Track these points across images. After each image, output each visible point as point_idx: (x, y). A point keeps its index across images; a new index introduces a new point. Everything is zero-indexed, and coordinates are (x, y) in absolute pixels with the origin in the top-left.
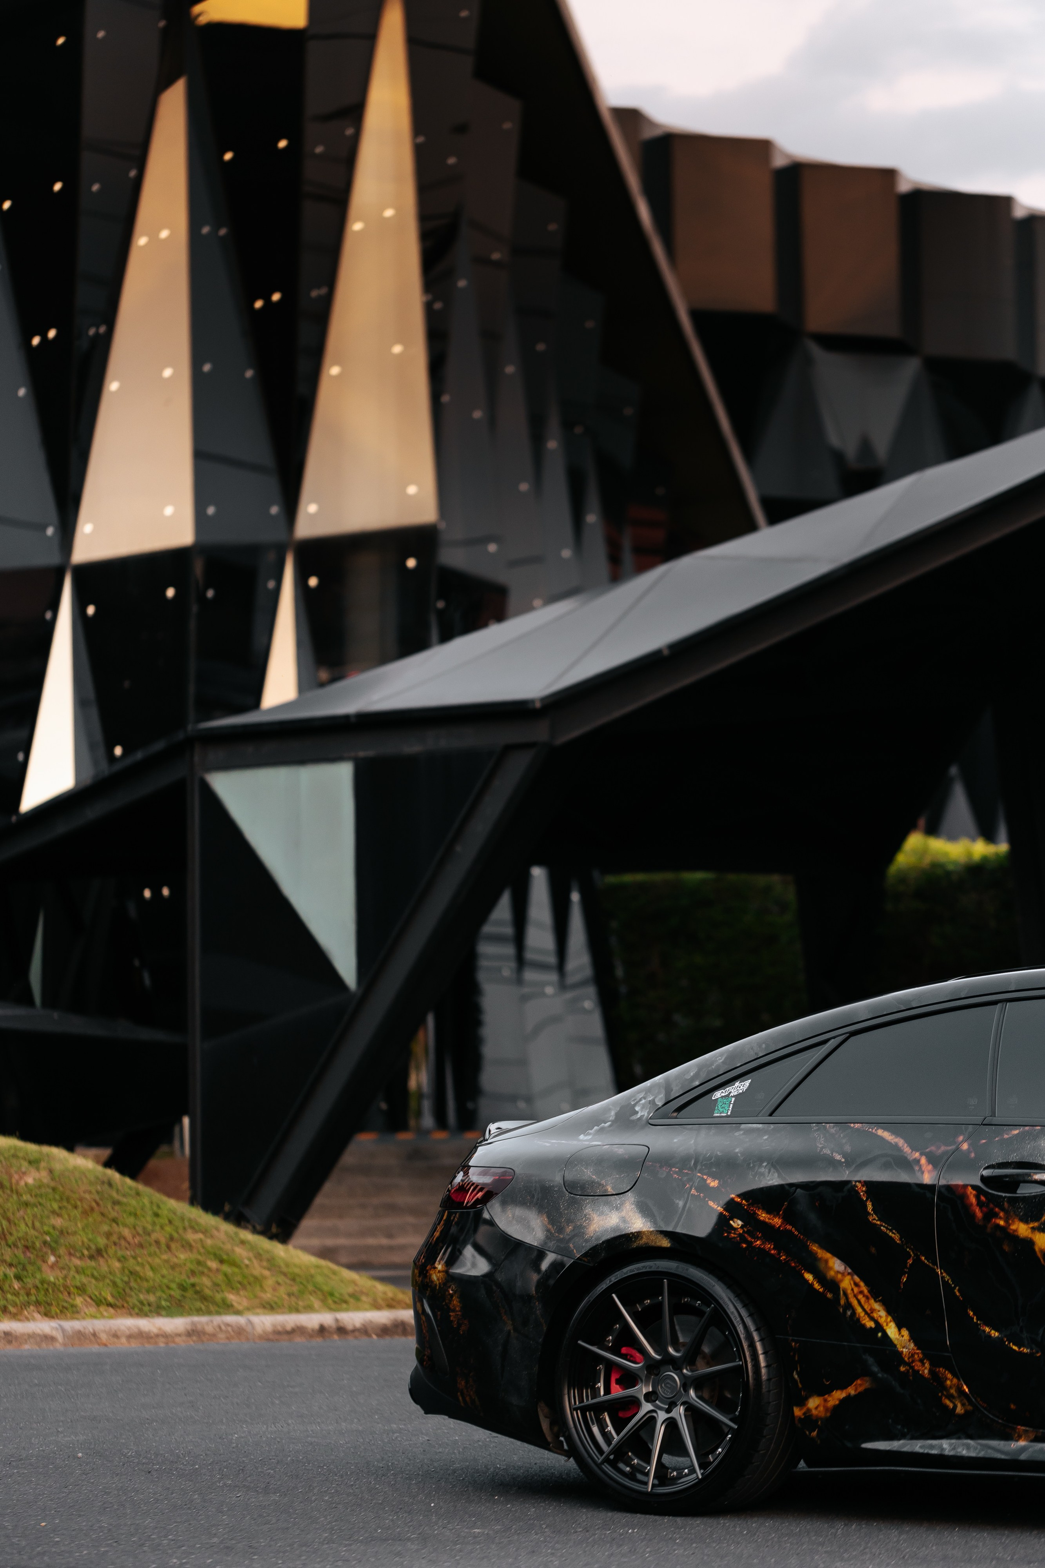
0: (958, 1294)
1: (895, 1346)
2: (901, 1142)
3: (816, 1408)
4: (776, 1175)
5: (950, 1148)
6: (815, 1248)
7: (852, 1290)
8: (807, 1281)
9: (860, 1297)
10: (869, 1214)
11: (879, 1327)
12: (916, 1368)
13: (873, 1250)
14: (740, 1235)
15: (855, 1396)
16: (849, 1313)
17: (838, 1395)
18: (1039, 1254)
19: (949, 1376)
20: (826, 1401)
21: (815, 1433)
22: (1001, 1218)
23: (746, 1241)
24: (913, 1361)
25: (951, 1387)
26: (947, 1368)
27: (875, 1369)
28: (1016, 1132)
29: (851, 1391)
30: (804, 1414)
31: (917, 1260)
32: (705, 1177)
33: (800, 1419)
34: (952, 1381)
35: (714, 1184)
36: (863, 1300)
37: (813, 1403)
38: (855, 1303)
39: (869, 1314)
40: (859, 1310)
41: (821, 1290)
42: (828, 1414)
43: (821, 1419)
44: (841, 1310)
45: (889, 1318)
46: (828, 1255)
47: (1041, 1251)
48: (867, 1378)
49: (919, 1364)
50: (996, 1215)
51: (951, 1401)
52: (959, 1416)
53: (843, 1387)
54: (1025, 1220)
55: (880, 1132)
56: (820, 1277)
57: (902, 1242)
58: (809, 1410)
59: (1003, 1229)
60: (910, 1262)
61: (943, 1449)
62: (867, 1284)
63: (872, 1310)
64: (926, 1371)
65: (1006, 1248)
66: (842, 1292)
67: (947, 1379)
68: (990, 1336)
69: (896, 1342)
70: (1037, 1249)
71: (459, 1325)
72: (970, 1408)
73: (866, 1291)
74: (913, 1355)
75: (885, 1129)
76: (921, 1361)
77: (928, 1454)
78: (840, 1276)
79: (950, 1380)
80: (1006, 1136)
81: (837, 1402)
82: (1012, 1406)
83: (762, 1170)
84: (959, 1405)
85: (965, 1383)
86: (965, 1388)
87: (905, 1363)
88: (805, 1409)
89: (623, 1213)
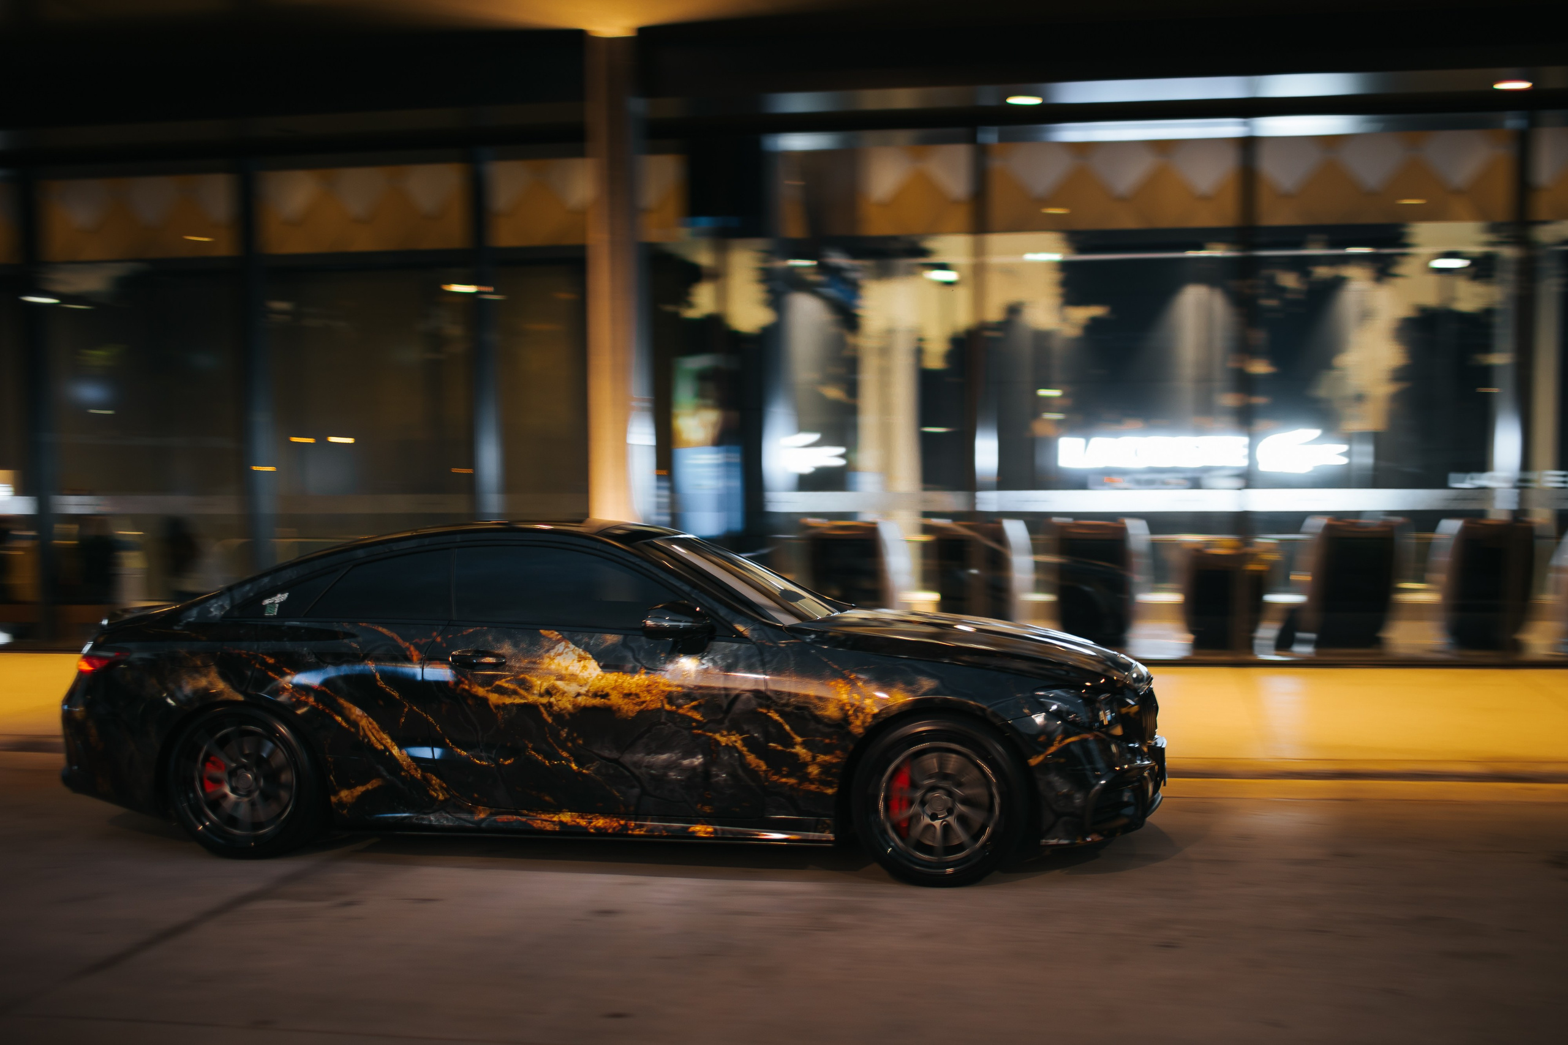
0: (439, 729)
1: (398, 760)
2: (395, 636)
3: (346, 796)
5: (429, 640)
6: (342, 701)
7: (368, 726)
8: (336, 721)
9: (373, 731)
10: (378, 681)
11: (387, 749)
12: (412, 773)
13: (381, 703)
14: (292, 693)
15: (372, 789)
16: (366, 740)
17: (360, 789)
18: (492, 707)
19: (434, 778)
20: (352, 792)
21: (345, 812)
22: (466, 684)
24: (410, 770)
25: (435, 784)
26: (431, 772)
27: (385, 773)
28: (471, 630)
29: (369, 786)
30: (338, 800)
31: (411, 709)
32: (265, 657)
33: (335, 803)
34: (436, 781)
35: (272, 662)
36: (375, 733)
37: (344, 794)
38: (370, 734)
39: (380, 741)
40: (373, 738)
41: (347, 727)
42: (354, 800)
43: (349, 803)
44: (361, 739)
45: (394, 744)
46: (351, 705)
47: (493, 704)
48: (379, 779)
49: (414, 771)
50: (463, 683)
51: (435, 793)
52: (442, 801)
53: (363, 784)
54: (482, 685)
55: (380, 629)
56: (346, 719)
57: (401, 698)
58: (341, 798)
59: (468, 692)
60: (406, 710)
61: (431, 821)
62: (378, 723)
63: (382, 739)
64: (419, 775)
65: (470, 702)
66: (361, 728)
67: (432, 780)
68: (461, 755)
69: (399, 758)
70: (490, 703)
71: (97, 745)
72: (448, 796)
73: (377, 726)
74: (410, 766)
75: (383, 627)
76: (416, 769)
77: (422, 824)
78: (359, 718)
79: (435, 781)
80: (465, 633)
81: (360, 793)
82: (476, 795)
83: (305, 653)
84: (441, 794)
85: (445, 782)
86: (444, 785)
87: (405, 771)
88: (338, 798)
89: (210, 679)
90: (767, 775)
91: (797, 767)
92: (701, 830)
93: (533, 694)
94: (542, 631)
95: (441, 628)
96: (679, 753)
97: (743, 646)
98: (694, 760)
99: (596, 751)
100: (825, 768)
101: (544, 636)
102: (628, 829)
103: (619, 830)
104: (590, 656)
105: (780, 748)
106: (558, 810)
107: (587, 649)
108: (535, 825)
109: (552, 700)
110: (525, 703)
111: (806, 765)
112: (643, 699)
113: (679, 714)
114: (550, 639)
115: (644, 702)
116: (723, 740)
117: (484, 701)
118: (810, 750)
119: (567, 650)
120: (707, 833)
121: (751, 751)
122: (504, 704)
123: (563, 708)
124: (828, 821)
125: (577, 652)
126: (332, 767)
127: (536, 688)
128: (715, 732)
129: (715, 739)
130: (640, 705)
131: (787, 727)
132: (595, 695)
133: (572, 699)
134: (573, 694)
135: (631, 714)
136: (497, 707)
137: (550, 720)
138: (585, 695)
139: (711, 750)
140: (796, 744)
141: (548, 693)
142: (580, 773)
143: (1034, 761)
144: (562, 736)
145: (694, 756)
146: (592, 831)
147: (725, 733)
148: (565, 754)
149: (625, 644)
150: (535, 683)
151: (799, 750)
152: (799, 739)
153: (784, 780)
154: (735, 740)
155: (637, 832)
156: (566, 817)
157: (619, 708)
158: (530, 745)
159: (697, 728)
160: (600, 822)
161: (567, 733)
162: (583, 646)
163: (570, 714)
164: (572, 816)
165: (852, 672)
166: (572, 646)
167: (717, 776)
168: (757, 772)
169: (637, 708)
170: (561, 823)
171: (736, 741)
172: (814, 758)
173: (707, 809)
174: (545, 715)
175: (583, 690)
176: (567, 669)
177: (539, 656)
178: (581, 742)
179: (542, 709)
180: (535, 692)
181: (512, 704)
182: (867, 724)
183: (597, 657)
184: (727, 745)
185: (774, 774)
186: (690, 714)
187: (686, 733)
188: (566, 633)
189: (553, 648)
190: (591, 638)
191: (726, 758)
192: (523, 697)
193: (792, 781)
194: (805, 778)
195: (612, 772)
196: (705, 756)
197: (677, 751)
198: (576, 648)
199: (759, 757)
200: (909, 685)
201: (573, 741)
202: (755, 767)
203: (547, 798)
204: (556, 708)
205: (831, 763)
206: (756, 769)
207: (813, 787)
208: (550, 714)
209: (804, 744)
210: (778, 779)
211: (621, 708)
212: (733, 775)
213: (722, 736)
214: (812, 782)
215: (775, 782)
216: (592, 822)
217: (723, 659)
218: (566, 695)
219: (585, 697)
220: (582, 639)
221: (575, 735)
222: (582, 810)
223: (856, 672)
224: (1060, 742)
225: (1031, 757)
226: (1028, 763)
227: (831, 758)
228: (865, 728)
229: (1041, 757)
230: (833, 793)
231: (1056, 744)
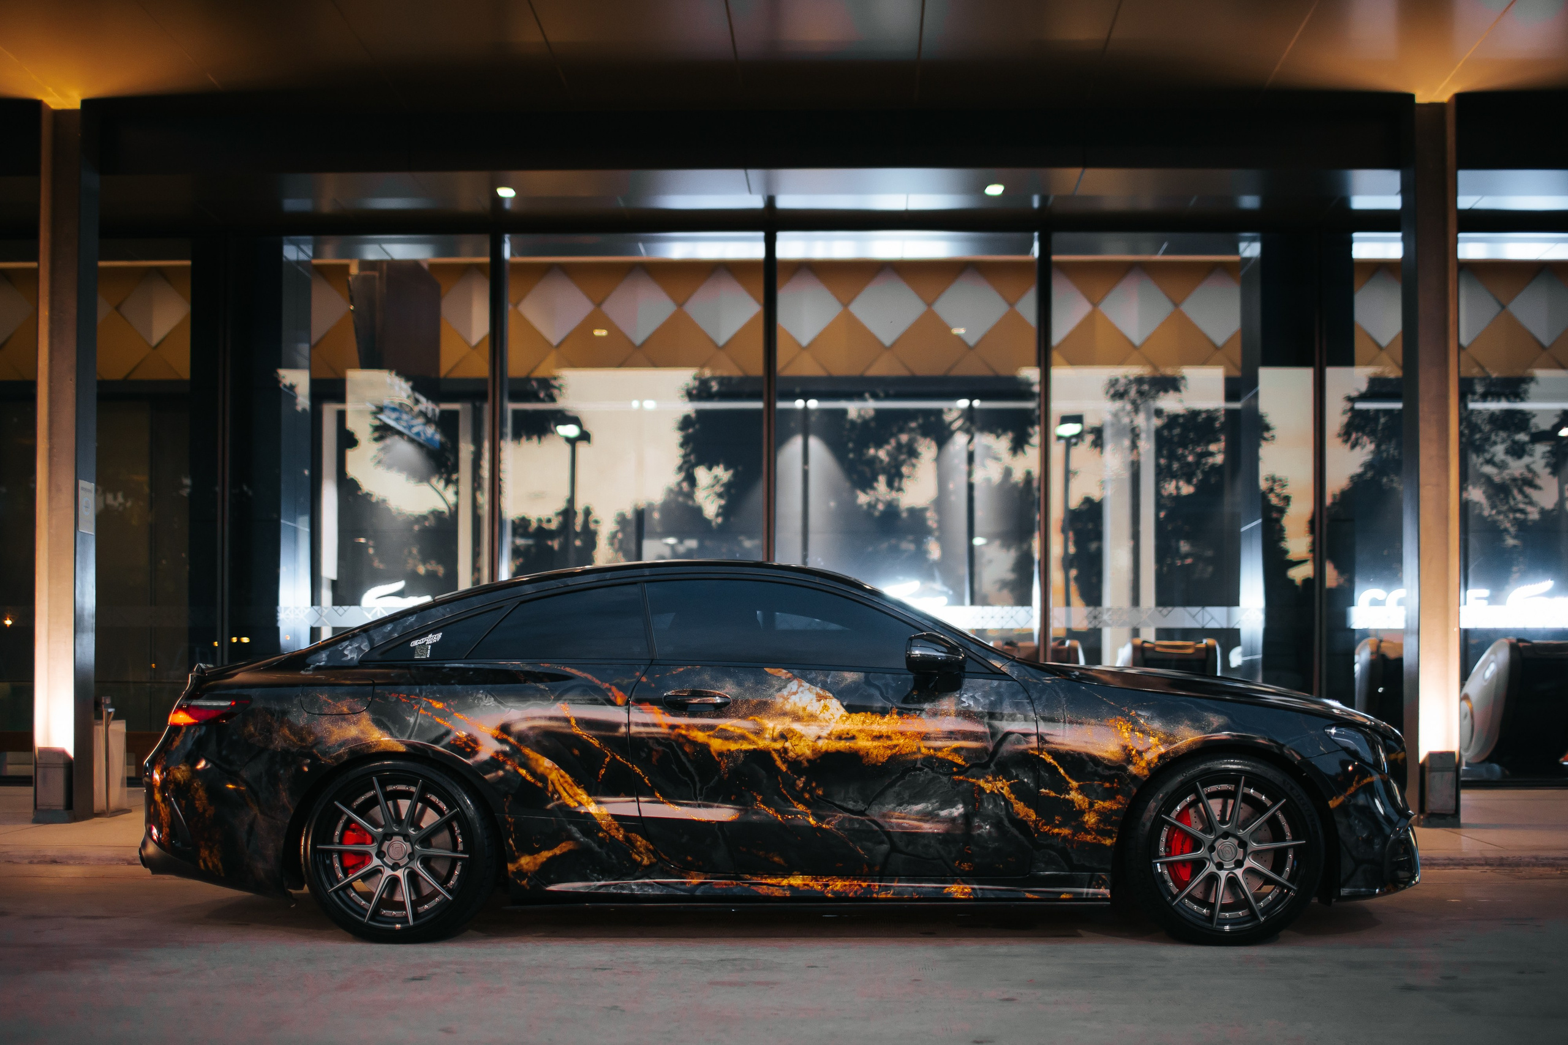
0: (647, 782)
1: (596, 819)
2: (590, 677)
3: (527, 864)
4: (493, 699)
5: (632, 680)
6: (527, 751)
7: (559, 780)
8: (520, 775)
9: (565, 785)
10: (574, 727)
11: (581, 806)
12: (612, 834)
13: (576, 752)
14: (465, 742)
15: (560, 855)
16: (555, 796)
17: (546, 855)
18: (714, 754)
19: (640, 839)
21: (525, 881)
22: (683, 729)
23: (470, 747)
24: (610, 830)
25: (640, 847)
26: (638, 833)
27: (578, 835)
28: (682, 669)
29: (557, 851)
30: (517, 868)
31: (614, 759)
32: (431, 700)
33: (513, 872)
34: (641, 842)
35: (439, 705)
36: (567, 788)
37: (525, 861)
38: (561, 789)
39: (573, 798)
40: (565, 794)
41: (533, 781)
42: (537, 868)
43: (530, 871)
44: (550, 795)
45: (590, 800)
46: (539, 756)
47: (715, 751)
48: (571, 842)
49: (616, 831)
50: (679, 727)
51: (640, 856)
52: (646, 867)
53: (549, 849)
54: (703, 730)
55: (573, 670)
56: (533, 773)
57: (601, 746)
58: (521, 865)
59: (684, 737)
60: (608, 760)
61: (632, 890)
62: (571, 776)
63: (576, 794)
64: (621, 836)
65: (687, 749)
66: (550, 782)
67: (637, 841)
68: (675, 811)
69: (596, 816)
70: (712, 750)
71: (205, 810)
72: (654, 860)
73: (570, 780)
74: (610, 825)
76: (617, 829)
77: (621, 894)
78: (548, 771)
79: (640, 842)
80: (674, 672)
81: (545, 859)
82: (688, 858)
83: (480, 696)
84: (646, 858)
85: (652, 844)
86: (651, 847)
87: (603, 831)
88: (517, 865)
89: (361, 727)
90: (1037, 825)
91: (1072, 814)
92: (957, 890)
93: (765, 738)
94: (767, 669)
95: (643, 667)
96: (937, 802)
97: (1004, 683)
98: (954, 810)
99: (837, 803)
100: (1104, 815)
101: (771, 675)
102: (873, 893)
103: (862, 893)
104: (831, 695)
105: (1053, 794)
106: (788, 873)
107: (824, 687)
108: (760, 891)
109: (788, 744)
110: (754, 749)
111: (1082, 812)
112: (895, 742)
113: (937, 758)
114: (779, 678)
115: (895, 746)
116: (987, 787)
117: (705, 747)
118: (1087, 795)
119: (801, 689)
120: (965, 894)
121: (1019, 798)
122: (729, 750)
123: (800, 753)
124: (1104, 877)
125: (814, 691)
126: (512, 829)
127: (768, 731)
128: (978, 779)
129: (979, 786)
130: (891, 749)
131: (1062, 771)
132: (840, 738)
133: (811, 744)
134: (813, 737)
135: (881, 759)
136: (721, 754)
137: (784, 768)
138: (827, 738)
139: (973, 798)
140: (1071, 789)
141: (783, 736)
142: (820, 829)
143: (1333, 803)
144: (798, 786)
145: (953, 805)
146: (830, 895)
147: (990, 779)
148: (801, 808)
149: (868, 682)
150: (768, 726)
151: (1074, 795)
152: (1074, 784)
153: (1056, 830)
154: (1002, 786)
155: (882, 895)
156: (797, 881)
157: (867, 752)
158: (759, 798)
159: (959, 773)
160: (839, 885)
161: (804, 783)
162: (820, 685)
163: (809, 761)
164: (804, 880)
165: (1131, 709)
166: (807, 685)
167: (980, 827)
168: (1025, 822)
169: (889, 752)
170: (790, 886)
171: (1002, 788)
172: (1091, 805)
173: (966, 866)
174: (779, 763)
175: (824, 734)
176: (804, 709)
177: (770, 696)
178: (820, 793)
179: (775, 756)
180: (767, 736)
181: (739, 751)
182: (1152, 765)
183: (839, 695)
184: (992, 792)
185: (1044, 824)
186: (950, 758)
187: (945, 779)
188: (796, 672)
189: (785, 687)
190: (827, 676)
191: (991, 807)
192: (754, 742)
193: (1066, 831)
194: (1081, 827)
195: (857, 826)
196: (965, 805)
197: (934, 801)
198: (812, 687)
199: (1029, 805)
200: (1197, 722)
201: (811, 792)
202: (1024, 816)
203: (776, 859)
204: (791, 754)
205: (1111, 810)
206: (1025, 819)
207: (1089, 838)
208: (785, 761)
209: (1081, 790)
210: (1049, 830)
211: (870, 753)
212: (998, 824)
213: (987, 781)
214: (1087, 832)
215: (1046, 833)
216: (828, 885)
217: (985, 695)
218: (804, 738)
219: (826, 741)
220: (816, 677)
221: (814, 785)
222: (815, 872)
223: (1135, 709)
224: (1358, 782)
225: (1331, 799)
226: (1328, 805)
227: (1111, 805)
228: (1149, 770)
229: (1341, 799)
230: (1111, 844)
231: (1354, 785)
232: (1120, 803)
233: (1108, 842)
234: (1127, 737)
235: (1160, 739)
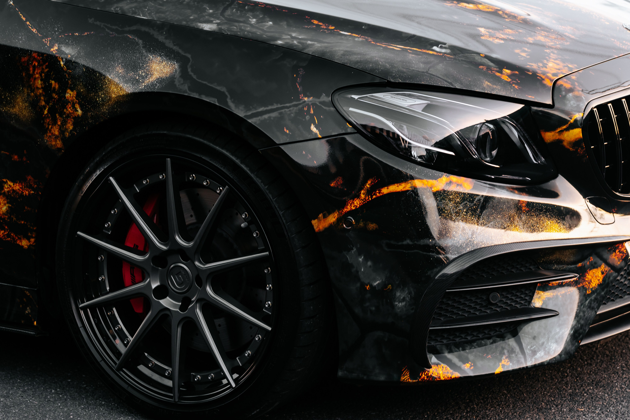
143: (321, 224)
172: (2, 186)
223: (60, 43)
224: (370, 192)
225: (316, 217)
226: (312, 226)
227: (21, 188)
228: (64, 140)
229: (332, 219)
230: (29, 246)
231: (363, 196)
232: (30, 187)
233: (24, 243)
234: (39, 86)
235: (78, 95)
